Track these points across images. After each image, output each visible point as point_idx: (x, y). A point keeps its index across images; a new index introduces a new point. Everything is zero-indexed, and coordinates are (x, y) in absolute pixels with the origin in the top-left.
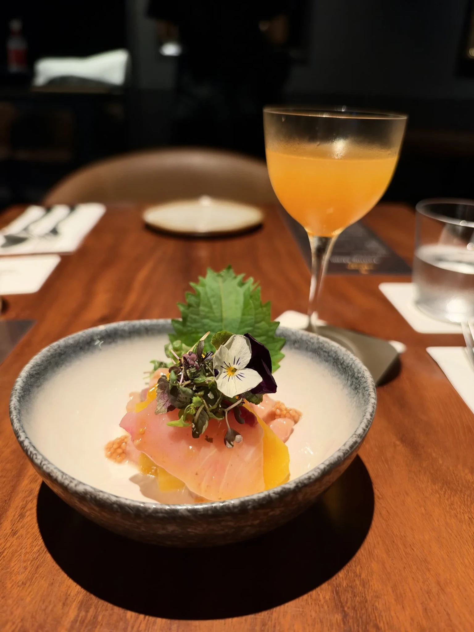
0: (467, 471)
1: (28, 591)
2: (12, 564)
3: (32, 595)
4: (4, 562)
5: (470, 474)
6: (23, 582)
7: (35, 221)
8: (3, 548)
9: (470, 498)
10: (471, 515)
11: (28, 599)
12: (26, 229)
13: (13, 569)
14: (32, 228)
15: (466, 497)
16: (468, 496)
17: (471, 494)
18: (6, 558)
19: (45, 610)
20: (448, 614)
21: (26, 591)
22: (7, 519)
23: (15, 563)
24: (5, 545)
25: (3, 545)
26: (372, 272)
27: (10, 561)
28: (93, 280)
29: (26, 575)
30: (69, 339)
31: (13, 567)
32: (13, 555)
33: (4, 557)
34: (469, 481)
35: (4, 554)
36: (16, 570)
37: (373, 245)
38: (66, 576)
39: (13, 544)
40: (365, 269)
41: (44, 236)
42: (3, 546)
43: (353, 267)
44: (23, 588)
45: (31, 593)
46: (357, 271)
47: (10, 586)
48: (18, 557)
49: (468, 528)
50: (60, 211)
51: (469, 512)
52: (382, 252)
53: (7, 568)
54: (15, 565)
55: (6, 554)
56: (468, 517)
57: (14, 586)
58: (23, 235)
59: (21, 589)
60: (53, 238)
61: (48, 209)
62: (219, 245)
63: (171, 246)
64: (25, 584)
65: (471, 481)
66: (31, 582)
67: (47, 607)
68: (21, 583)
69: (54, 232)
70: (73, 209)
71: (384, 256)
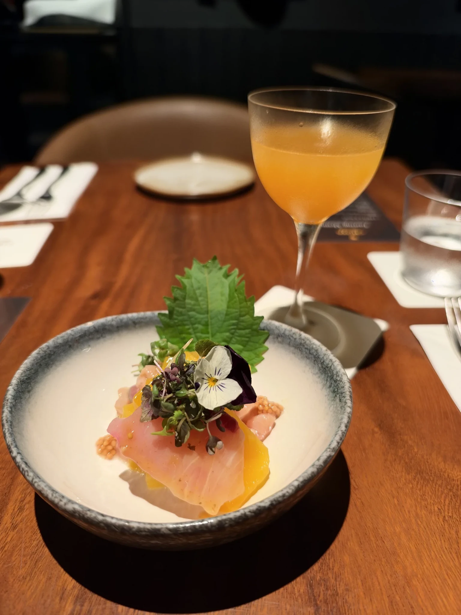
0: (440, 459)
1: (29, 585)
2: (13, 559)
3: (32, 589)
4: (6, 557)
5: (443, 463)
6: (23, 576)
7: (28, 184)
8: (4, 542)
9: (441, 488)
10: (441, 507)
11: (29, 593)
12: (19, 194)
13: (14, 563)
14: (24, 192)
15: (437, 486)
16: (439, 486)
17: (442, 484)
18: (7, 552)
19: (44, 604)
20: (412, 607)
21: (27, 585)
22: (7, 513)
23: (16, 558)
24: (6, 539)
25: (4, 539)
26: (361, 238)
27: (11, 555)
28: (85, 252)
29: (26, 570)
30: (58, 339)
31: (14, 561)
32: (14, 550)
33: (5, 551)
34: (441, 470)
35: (6, 549)
36: (17, 564)
37: (364, 207)
38: (62, 570)
39: (13, 538)
40: (354, 235)
41: (35, 202)
42: (4, 541)
43: (342, 232)
44: (24, 582)
45: (32, 587)
46: (346, 238)
47: (12, 580)
48: (18, 551)
49: (437, 520)
50: (54, 171)
51: (439, 502)
52: (373, 215)
53: (9, 562)
54: (16, 559)
55: (8, 549)
56: (438, 507)
57: (15, 580)
58: (16, 201)
59: (22, 583)
60: (44, 203)
61: (42, 170)
62: (210, 208)
63: (162, 208)
64: (26, 579)
65: (443, 470)
66: (31, 577)
67: (45, 601)
68: (21, 577)
69: (47, 197)
70: (65, 168)
71: (374, 219)
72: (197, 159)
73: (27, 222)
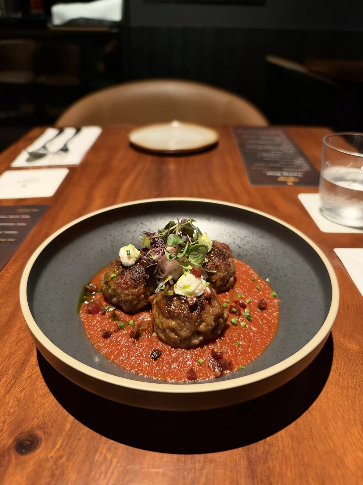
0: (341, 336)
1: (47, 399)
2: (37, 383)
3: (49, 402)
4: (32, 382)
5: (342, 338)
6: (44, 394)
7: (51, 140)
8: (31, 373)
9: (340, 355)
10: (338, 366)
11: (47, 405)
12: (44, 147)
13: (38, 386)
14: (48, 146)
15: (337, 353)
16: (338, 353)
17: (341, 352)
18: (33, 379)
19: (57, 412)
20: (311, 428)
21: (46, 400)
22: (33, 355)
23: (39, 383)
24: (32, 371)
25: (31, 371)
26: (295, 183)
27: (36, 381)
28: (92, 188)
29: (46, 390)
31: (38, 385)
32: (38, 378)
33: (32, 378)
34: (341, 343)
35: (32, 377)
36: (39, 387)
37: (300, 161)
39: (37, 371)
40: (291, 181)
41: (56, 153)
42: (31, 372)
43: (282, 179)
44: (44, 398)
45: (49, 401)
46: (285, 183)
47: (36, 396)
48: (40, 379)
49: (335, 374)
50: (69, 132)
51: (337, 364)
52: (306, 167)
53: (35, 385)
54: (39, 384)
55: (33, 377)
56: (336, 367)
57: (38, 396)
58: (42, 152)
59: (43, 398)
60: (62, 153)
61: (61, 130)
62: (183, 160)
63: (148, 160)
64: (45, 396)
65: (342, 343)
66: (49, 394)
67: (58, 410)
68: (42, 395)
69: (65, 149)
70: (78, 130)
71: (307, 170)
72: (175, 124)
73: (50, 167)
